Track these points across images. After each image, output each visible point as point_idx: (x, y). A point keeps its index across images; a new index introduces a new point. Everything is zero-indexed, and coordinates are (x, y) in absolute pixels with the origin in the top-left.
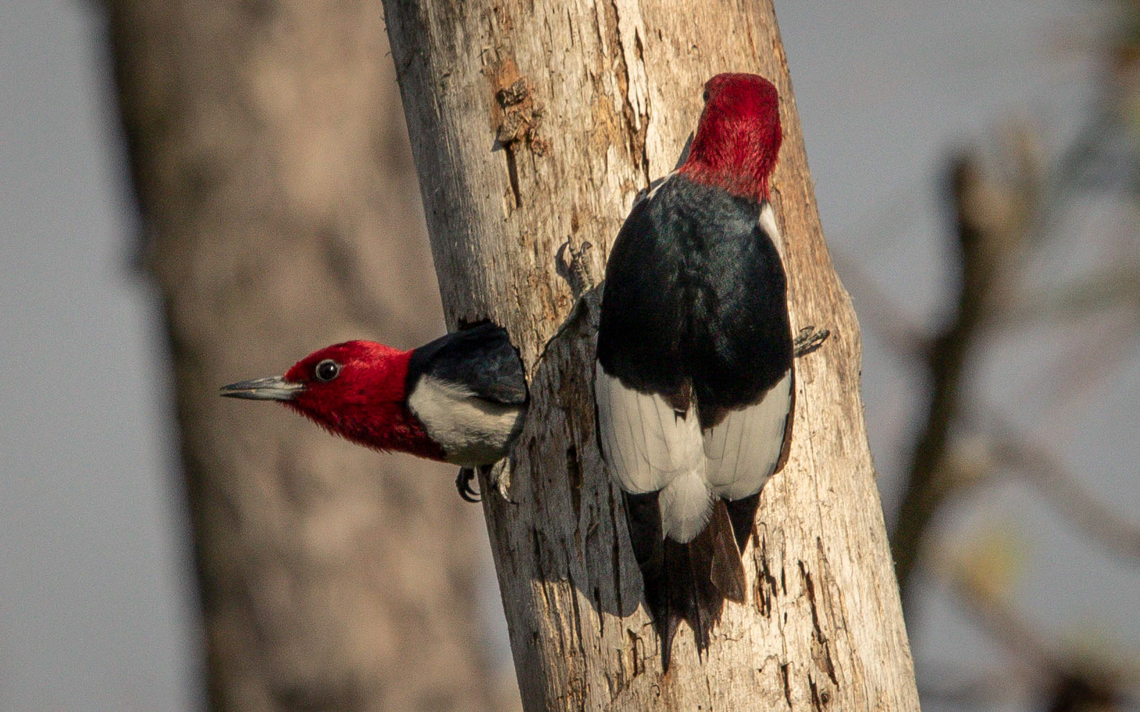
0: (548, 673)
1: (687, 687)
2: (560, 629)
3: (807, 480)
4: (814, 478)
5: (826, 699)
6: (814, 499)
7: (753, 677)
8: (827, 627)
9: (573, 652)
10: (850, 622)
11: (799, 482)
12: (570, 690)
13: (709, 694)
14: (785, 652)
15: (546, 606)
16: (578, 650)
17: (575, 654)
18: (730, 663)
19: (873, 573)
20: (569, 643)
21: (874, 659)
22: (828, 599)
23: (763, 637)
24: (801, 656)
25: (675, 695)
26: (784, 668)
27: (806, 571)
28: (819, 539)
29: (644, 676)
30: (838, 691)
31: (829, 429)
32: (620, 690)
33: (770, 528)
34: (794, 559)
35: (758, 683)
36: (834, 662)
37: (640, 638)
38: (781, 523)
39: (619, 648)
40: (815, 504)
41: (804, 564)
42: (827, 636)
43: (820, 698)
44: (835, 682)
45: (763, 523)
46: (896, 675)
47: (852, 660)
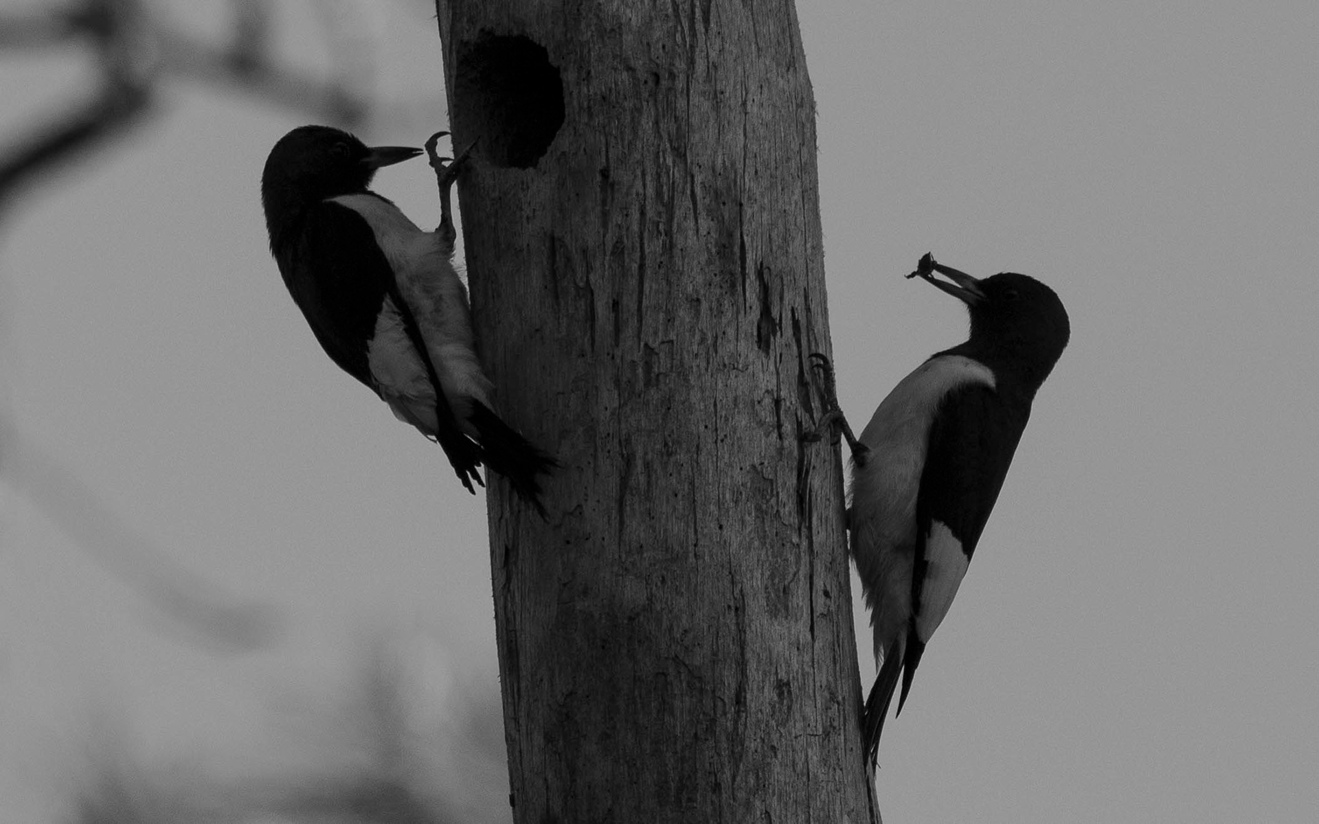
1: (697, 406)
7: (753, 407)
13: (716, 416)
14: (779, 390)
18: (736, 391)
20: (578, 346)
23: (763, 372)
24: (790, 395)
25: (685, 412)
26: (778, 403)
27: (796, 318)
32: (629, 399)
33: (774, 273)
34: (789, 305)
35: (757, 413)
37: (657, 354)
38: (780, 271)
39: (633, 359)
41: (795, 311)
43: (803, 437)
45: (769, 268)
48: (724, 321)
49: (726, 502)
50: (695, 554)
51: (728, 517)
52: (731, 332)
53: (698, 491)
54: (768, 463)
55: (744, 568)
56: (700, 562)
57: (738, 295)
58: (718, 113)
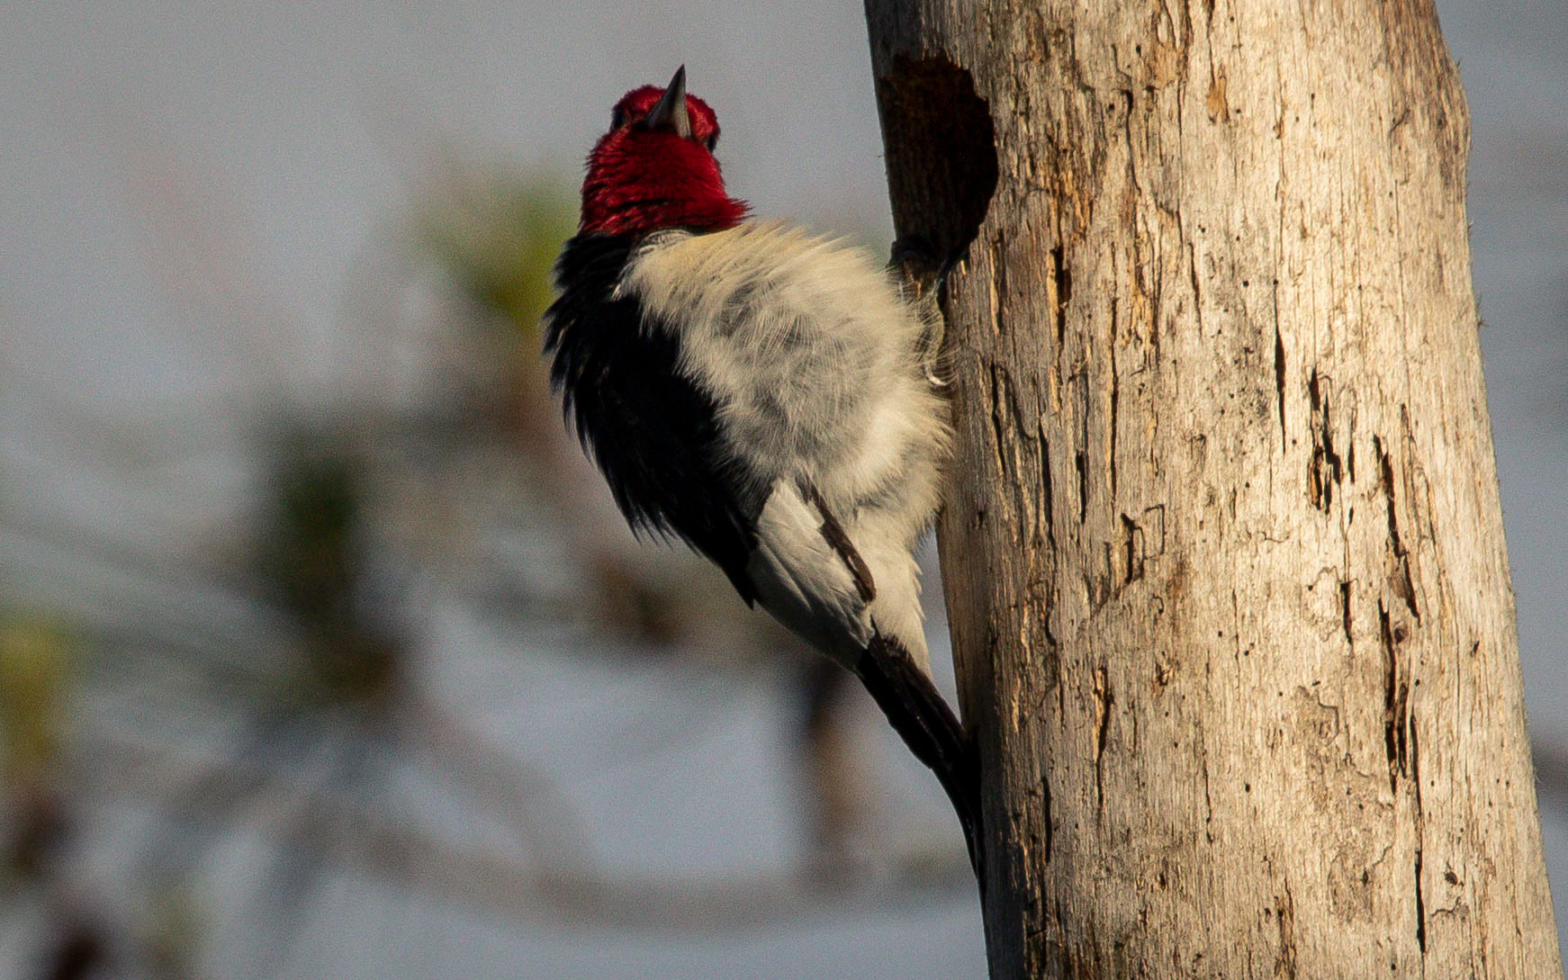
0: (996, 569)
1: (1204, 603)
2: (1020, 508)
3: (1392, 321)
4: (1401, 319)
5: (1400, 635)
6: (1400, 348)
7: (1300, 595)
8: (1408, 534)
9: (1037, 542)
10: (1440, 530)
11: (1381, 322)
12: (1029, 596)
13: (1236, 615)
14: (1347, 564)
15: (1001, 473)
16: (1045, 539)
17: (1040, 544)
18: (1268, 573)
19: (1473, 464)
20: (1032, 529)
21: (1470, 587)
22: (1411, 490)
23: (1318, 540)
24: (1369, 572)
25: (1184, 614)
26: (1345, 588)
27: (1384, 451)
28: (1403, 407)
29: (1142, 582)
30: (1419, 626)
31: (1426, 251)
32: (1104, 601)
33: (1338, 385)
34: (1368, 432)
35: (1306, 605)
36: (1415, 585)
37: (1140, 528)
38: (1352, 380)
39: (1107, 540)
40: (1401, 357)
41: (1382, 441)
42: (1407, 547)
43: (1393, 635)
44: (1415, 613)
45: (1327, 377)
46: (1496, 613)
47: (1440, 584)
48: (1248, 466)
49: (1256, 747)
50: (1208, 836)
51: (1260, 771)
52: (1259, 482)
53: (1209, 735)
54: (1329, 681)
55: (1288, 849)
56: (1217, 845)
57: (1273, 423)
58: (1233, 143)
